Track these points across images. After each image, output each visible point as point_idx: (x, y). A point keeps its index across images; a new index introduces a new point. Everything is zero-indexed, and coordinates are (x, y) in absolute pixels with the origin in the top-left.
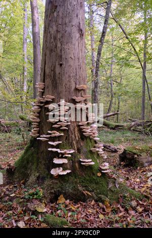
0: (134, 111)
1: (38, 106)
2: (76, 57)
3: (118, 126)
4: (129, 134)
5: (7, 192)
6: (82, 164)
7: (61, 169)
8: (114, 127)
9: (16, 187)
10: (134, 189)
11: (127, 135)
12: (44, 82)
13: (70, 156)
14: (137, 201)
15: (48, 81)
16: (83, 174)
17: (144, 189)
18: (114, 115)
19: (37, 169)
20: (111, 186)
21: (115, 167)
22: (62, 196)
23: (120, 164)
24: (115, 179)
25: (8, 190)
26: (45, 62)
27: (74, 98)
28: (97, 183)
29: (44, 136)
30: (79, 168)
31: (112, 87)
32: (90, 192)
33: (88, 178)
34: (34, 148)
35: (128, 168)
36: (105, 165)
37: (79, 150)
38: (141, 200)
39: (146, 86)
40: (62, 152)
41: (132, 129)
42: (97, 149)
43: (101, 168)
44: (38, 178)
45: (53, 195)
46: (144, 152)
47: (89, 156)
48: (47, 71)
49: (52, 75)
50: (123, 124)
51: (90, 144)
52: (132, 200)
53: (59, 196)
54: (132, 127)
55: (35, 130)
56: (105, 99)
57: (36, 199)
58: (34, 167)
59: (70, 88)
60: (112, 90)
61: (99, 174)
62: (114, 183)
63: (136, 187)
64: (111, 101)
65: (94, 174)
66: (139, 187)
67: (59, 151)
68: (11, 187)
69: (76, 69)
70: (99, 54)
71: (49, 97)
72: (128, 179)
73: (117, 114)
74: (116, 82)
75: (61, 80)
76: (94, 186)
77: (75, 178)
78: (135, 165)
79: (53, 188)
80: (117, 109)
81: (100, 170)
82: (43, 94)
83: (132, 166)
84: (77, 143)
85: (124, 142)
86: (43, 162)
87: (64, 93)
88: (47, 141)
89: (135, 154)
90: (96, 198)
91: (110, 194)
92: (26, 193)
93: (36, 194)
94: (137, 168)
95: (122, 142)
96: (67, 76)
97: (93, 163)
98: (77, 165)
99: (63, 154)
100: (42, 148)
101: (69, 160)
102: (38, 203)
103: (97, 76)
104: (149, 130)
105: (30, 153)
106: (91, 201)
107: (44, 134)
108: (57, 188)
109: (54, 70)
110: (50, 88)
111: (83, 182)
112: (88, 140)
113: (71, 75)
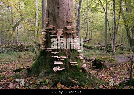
0: (100, 38)
1: (45, 31)
2: (67, 4)
3: (91, 47)
4: (98, 51)
5: (27, 82)
6: (71, 64)
7: (59, 67)
8: (89, 47)
9: (33, 78)
10: (101, 79)
11: (96, 52)
12: (49, 18)
13: (64, 60)
14: (103, 86)
15: (51, 17)
16: (72, 70)
17: (107, 79)
18: (89, 40)
19: (45, 68)
20: (88, 77)
21: (90, 68)
22: (59, 83)
23: (93, 67)
24: (90, 74)
25: (28, 80)
26: (49, 6)
27: (66, 27)
28: (80, 76)
29: (49, 49)
30: (69, 67)
31: (87, 24)
32: (76, 81)
33: (75, 73)
34: (43, 56)
35: (97, 69)
36: (84, 66)
37: (69, 57)
38: (106, 85)
39: (107, 23)
40: (59, 57)
41: (99, 48)
42: (80, 57)
43: (82, 67)
44: (46, 73)
45: (54, 83)
46: (107, 60)
47: (75, 60)
48: (50, 11)
49: (53, 14)
50: (94, 46)
51: (76, 54)
52: (100, 85)
53: (58, 83)
54: (99, 47)
55: (43, 46)
56: (84, 32)
57: (44, 84)
58: (43, 67)
59: (63, 21)
60: (87, 27)
61: (81, 71)
62: (90, 75)
63: (103, 79)
64: (87, 33)
65: (78, 71)
66: (104, 79)
67: (57, 57)
68: (30, 79)
69: (67, 10)
70: (80, 4)
71: (51, 26)
72: (97, 75)
73: (91, 40)
74: (90, 22)
75: (59, 16)
76: (78, 77)
77: (67, 72)
78: (101, 67)
79: (54, 78)
80: (90, 38)
81: (82, 68)
82: (48, 24)
83: (100, 68)
84: (68, 52)
85: (95, 56)
86: (49, 64)
87: (60, 24)
88: (51, 52)
89: (101, 61)
90: (79, 84)
91: (87, 82)
92: (39, 81)
93: (45, 82)
94: (103, 69)
95: (94, 56)
96: (62, 14)
97: (77, 64)
98: (68, 65)
99: (60, 59)
100: (48, 56)
101: (63, 63)
102: (46, 87)
103: (79, 17)
104: (110, 49)
105: (40, 59)
106: (77, 86)
107: (49, 47)
108: (56, 78)
109: (54, 11)
110: (52, 21)
111: (71, 75)
112: (74, 51)
113: (64, 14)
